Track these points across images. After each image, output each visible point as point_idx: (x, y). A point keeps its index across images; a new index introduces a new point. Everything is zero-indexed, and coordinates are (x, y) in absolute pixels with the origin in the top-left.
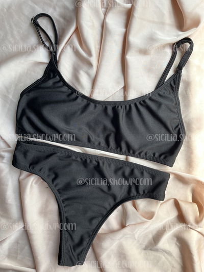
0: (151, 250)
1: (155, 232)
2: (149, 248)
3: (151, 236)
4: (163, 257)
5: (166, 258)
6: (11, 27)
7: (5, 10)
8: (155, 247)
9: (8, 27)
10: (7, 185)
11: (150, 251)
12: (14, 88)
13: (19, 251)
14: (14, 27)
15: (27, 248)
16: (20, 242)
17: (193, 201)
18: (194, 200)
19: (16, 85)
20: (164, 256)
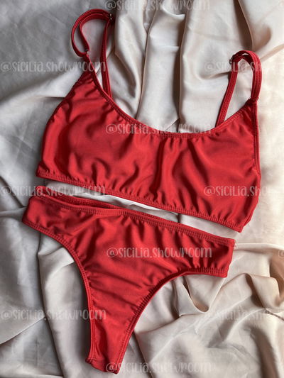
0: (217, 347)
1: (221, 322)
2: (215, 345)
3: (216, 328)
4: (235, 356)
5: (239, 357)
6: (23, 47)
7: (16, 26)
8: (223, 343)
9: (19, 49)
10: (19, 260)
11: (216, 349)
12: (26, 127)
13: (39, 355)
14: (28, 48)
15: (49, 349)
16: (39, 341)
17: (271, 276)
18: (273, 274)
19: (29, 123)
20: (236, 353)
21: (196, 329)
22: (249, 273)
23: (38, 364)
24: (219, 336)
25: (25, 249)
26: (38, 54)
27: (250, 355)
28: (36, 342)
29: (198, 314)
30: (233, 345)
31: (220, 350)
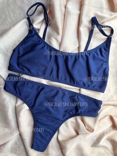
21: (87, 139)
22: (111, 115)
23: (17, 153)
24: (97, 142)
25: (11, 103)
26: (16, 15)
27: (109, 150)
28: (16, 143)
29: (88, 133)
30: (102, 146)
31: (96, 148)
